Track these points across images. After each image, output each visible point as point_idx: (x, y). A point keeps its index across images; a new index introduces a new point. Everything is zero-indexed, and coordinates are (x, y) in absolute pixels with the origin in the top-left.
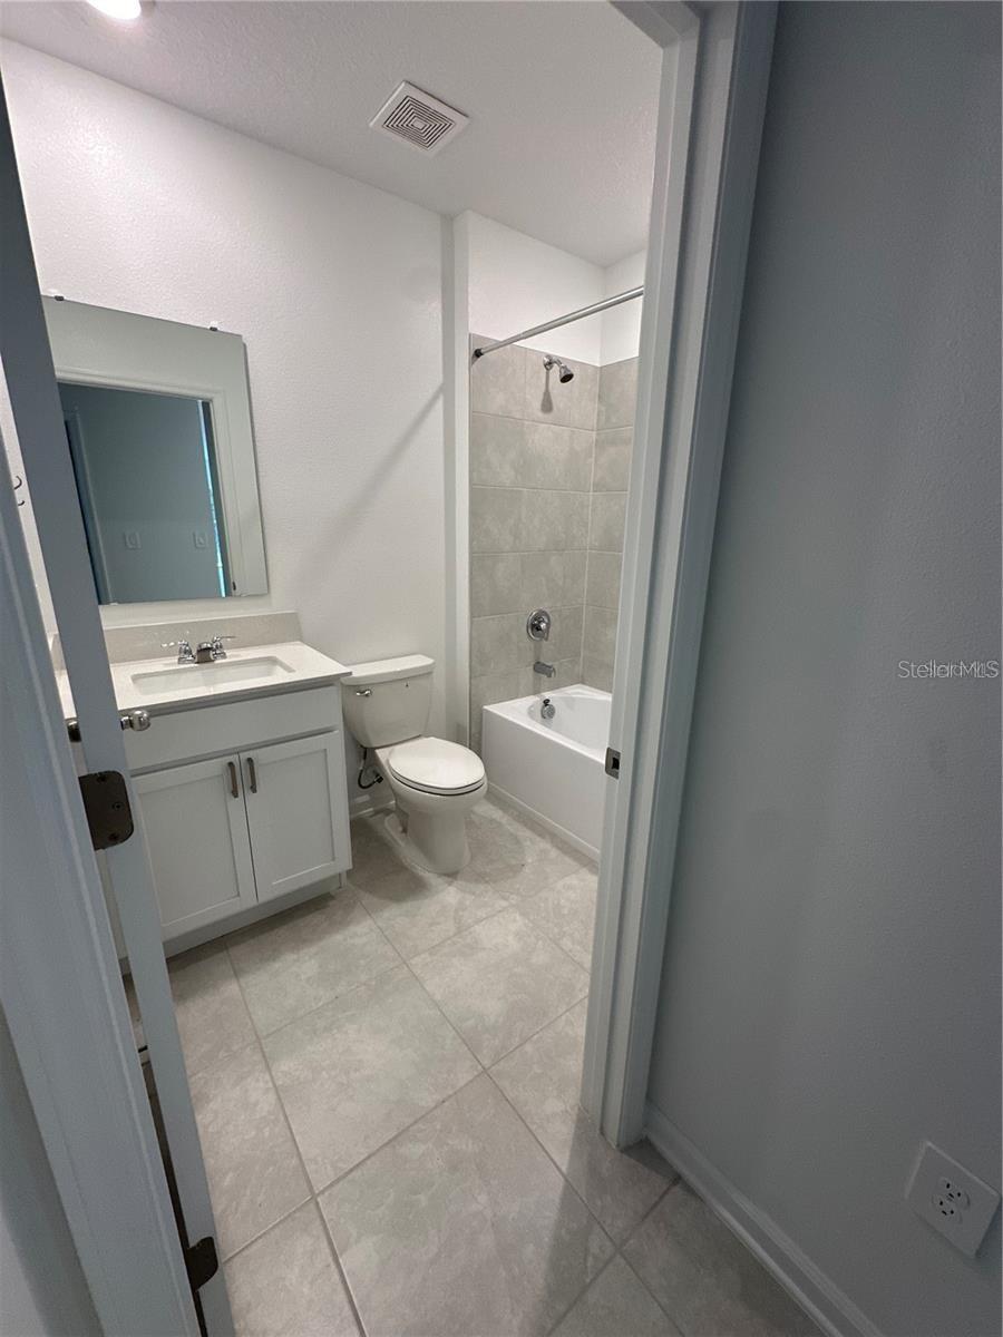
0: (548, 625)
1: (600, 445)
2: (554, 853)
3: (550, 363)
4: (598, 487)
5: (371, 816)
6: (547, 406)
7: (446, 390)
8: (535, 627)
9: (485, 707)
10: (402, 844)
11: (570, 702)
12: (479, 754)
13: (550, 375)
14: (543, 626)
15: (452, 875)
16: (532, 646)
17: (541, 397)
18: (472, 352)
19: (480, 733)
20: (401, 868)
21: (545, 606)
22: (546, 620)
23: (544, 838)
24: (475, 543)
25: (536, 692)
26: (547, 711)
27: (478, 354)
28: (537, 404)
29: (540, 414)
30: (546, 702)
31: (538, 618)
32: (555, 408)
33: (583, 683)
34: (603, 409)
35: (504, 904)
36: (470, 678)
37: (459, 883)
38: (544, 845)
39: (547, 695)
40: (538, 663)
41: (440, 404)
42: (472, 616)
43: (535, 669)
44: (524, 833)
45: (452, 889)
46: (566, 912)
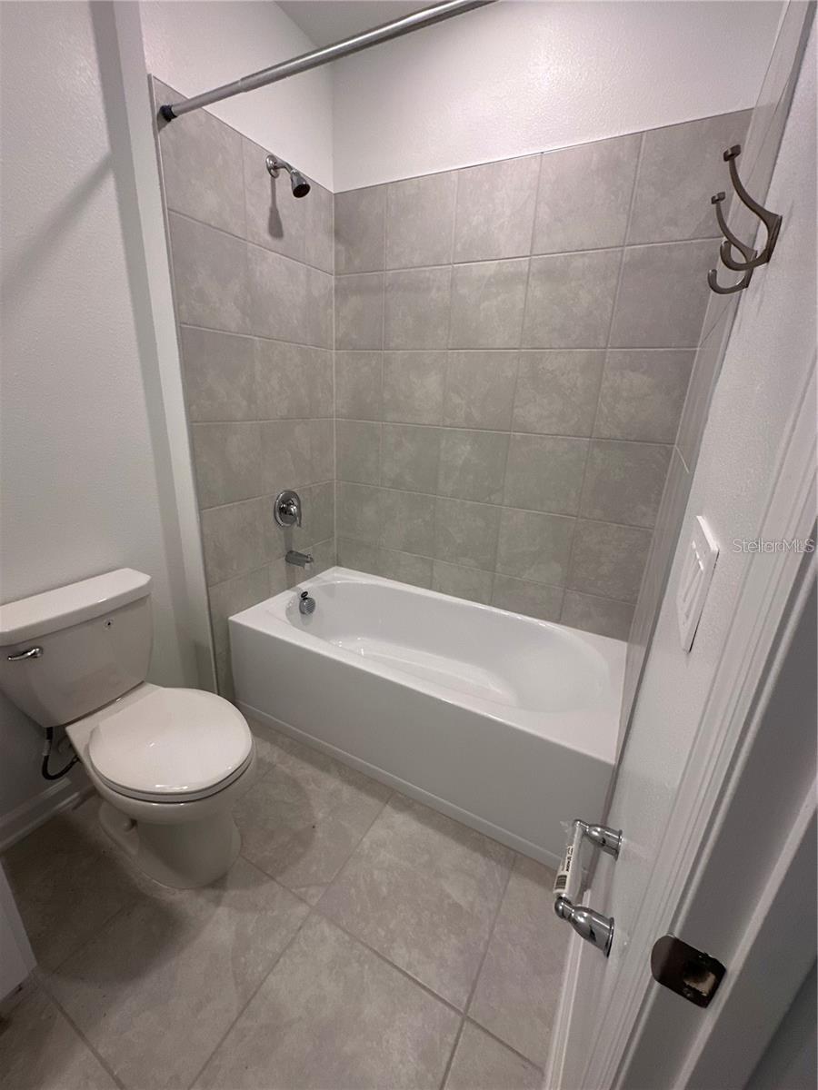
0: (299, 508)
1: (342, 292)
2: (347, 792)
3: (275, 168)
4: (341, 345)
5: (75, 808)
6: (276, 228)
7: (118, 162)
8: (284, 511)
9: (231, 618)
10: (133, 851)
11: (330, 590)
12: (233, 700)
13: (277, 184)
14: (293, 509)
15: (218, 883)
16: (282, 533)
17: (267, 214)
18: (157, 111)
19: (228, 650)
20: (136, 898)
21: (292, 486)
22: (296, 503)
23: (328, 771)
24: (194, 407)
25: (290, 586)
26: (306, 604)
27: (167, 115)
28: (263, 223)
29: (268, 237)
30: (304, 596)
31: (288, 499)
32: (285, 233)
33: (339, 564)
34: (341, 248)
35: (302, 910)
36: (207, 586)
37: (231, 894)
38: (332, 783)
39: (304, 586)
40: (291, 552)
41: (109, 186)
42: (201, 508)
43: (287, 560)
44: (305, 771)
45: (222, 912)
46: (384, 890)
